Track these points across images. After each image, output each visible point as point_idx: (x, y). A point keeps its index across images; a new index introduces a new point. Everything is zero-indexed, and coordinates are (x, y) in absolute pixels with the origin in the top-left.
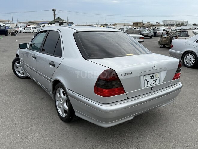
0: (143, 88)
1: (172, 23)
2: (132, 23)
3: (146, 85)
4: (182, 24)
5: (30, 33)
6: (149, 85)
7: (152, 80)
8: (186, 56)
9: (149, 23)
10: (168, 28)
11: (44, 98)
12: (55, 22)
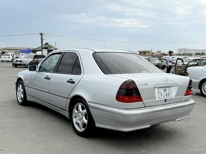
0: (158, 99)
1: (190, 52)
2: (138, 51)
3: (160, 97)
4: (202, 53)
5: (8, 61)
6: (163, 97)
7: (165, 93)
8: (203, 85)
9: (160, 52)
10: (184, 58)
11: (54, 120)
12: (43, 48)
